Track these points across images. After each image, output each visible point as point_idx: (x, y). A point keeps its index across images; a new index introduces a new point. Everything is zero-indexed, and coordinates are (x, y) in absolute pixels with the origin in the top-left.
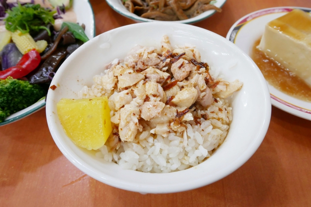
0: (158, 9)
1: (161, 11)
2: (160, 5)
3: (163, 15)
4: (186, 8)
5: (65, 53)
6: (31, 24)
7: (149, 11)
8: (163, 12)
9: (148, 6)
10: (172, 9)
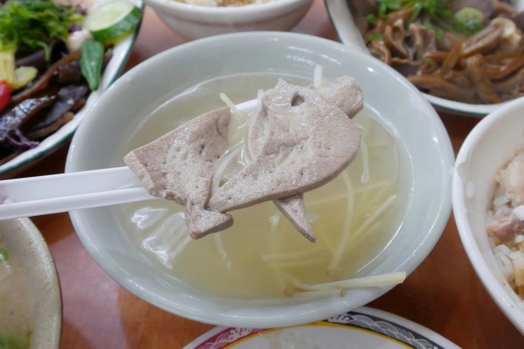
0: (439, 71)
1: (446, 77)
2: (445, 63)
3: (449, 86)
4: (499, 77)
5: (53, 97)
6: (26, 35)
7: (419, 73)
8: (450, 81)
9: (415, 57)
10: (469, 77)
